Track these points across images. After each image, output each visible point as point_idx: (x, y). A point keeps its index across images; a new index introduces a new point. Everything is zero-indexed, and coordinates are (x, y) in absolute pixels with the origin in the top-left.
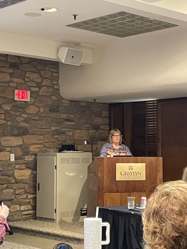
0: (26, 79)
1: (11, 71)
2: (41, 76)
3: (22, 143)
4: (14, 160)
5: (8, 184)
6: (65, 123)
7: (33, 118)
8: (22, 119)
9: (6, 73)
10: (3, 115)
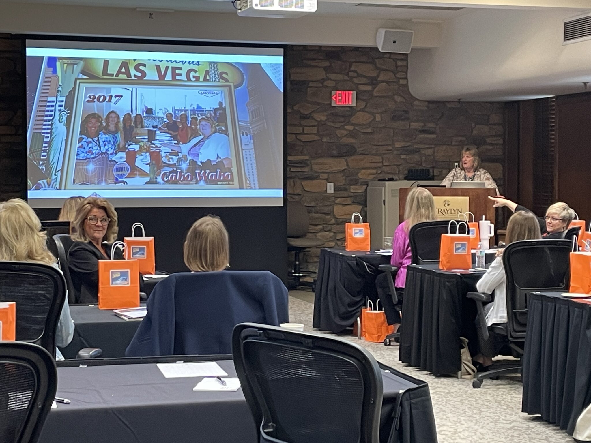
0: (351, 74)
1: (327, 64)
2: (377, 68)
3: (346, 168)
4: (333, 192)
5: (325, 225)
6: (420, 136)
7: (362, 131)
8: (345, 133)
9: (319, 67)
10: (316, 128)
